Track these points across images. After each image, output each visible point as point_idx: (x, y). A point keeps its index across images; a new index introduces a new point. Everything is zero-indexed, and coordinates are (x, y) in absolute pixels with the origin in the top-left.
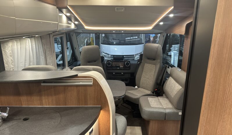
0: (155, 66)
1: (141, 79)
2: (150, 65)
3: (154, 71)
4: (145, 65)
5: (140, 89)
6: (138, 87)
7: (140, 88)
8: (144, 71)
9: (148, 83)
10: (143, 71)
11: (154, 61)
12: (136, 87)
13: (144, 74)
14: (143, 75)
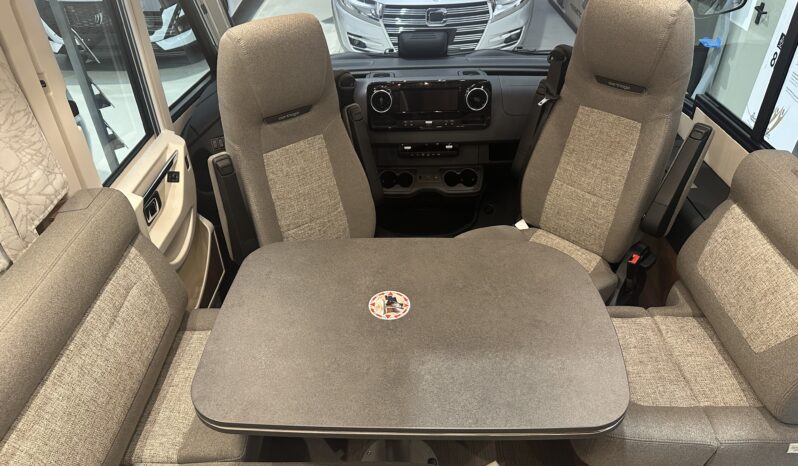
0: (639, 126)
1: (553, 188)
2: (612, 118)
3: (629, 157)
4: (579, 115)
5: (541, 237)
6: (529, 225)
7: (540, 232)
8: (570, 145)
9: (591, 216)
10: (563, 146)
11: (637, 100)
12: (521, 225)
13: (566, 163)
14: (566, 170)
